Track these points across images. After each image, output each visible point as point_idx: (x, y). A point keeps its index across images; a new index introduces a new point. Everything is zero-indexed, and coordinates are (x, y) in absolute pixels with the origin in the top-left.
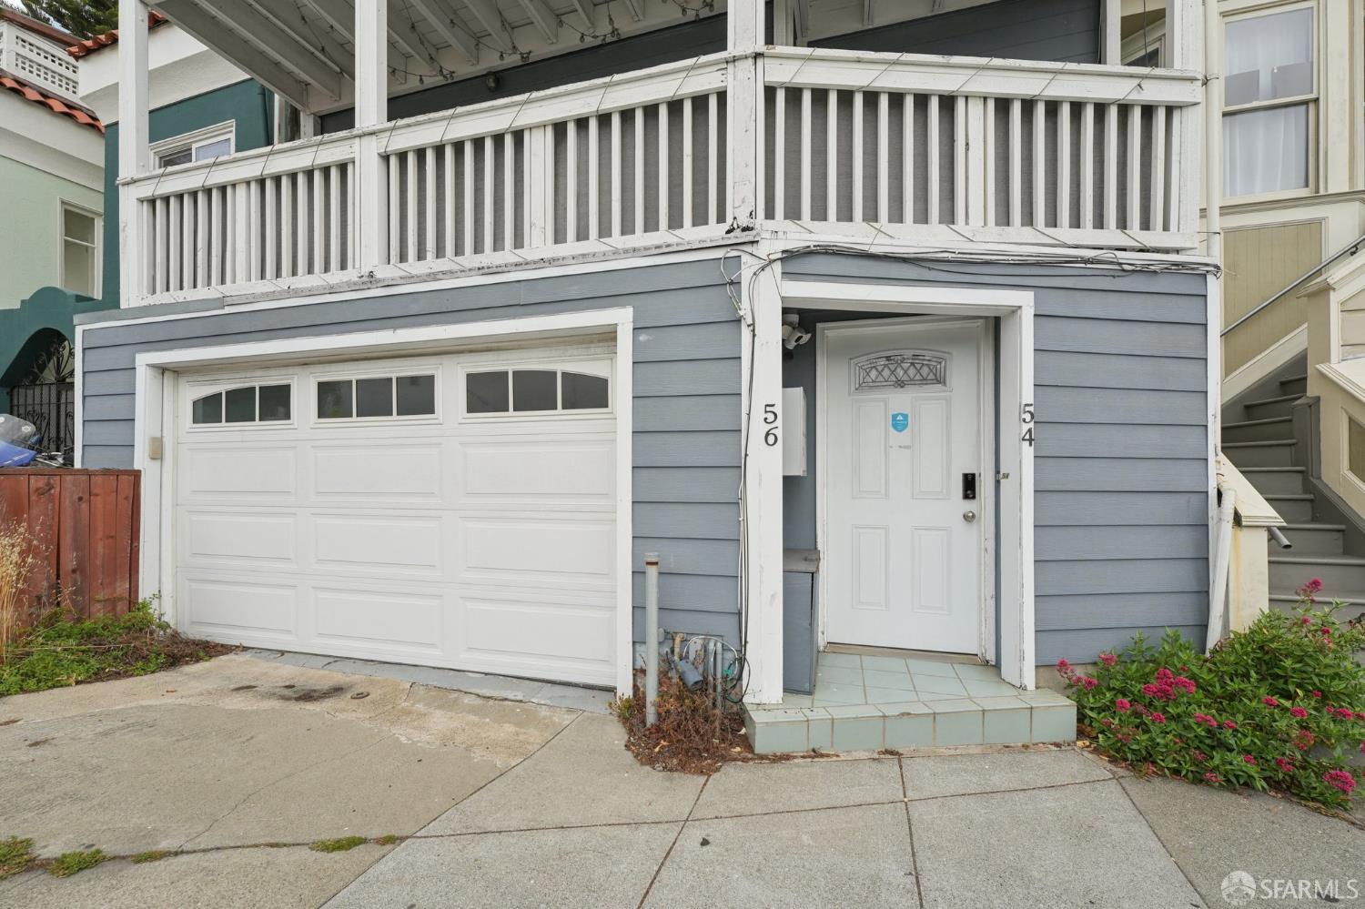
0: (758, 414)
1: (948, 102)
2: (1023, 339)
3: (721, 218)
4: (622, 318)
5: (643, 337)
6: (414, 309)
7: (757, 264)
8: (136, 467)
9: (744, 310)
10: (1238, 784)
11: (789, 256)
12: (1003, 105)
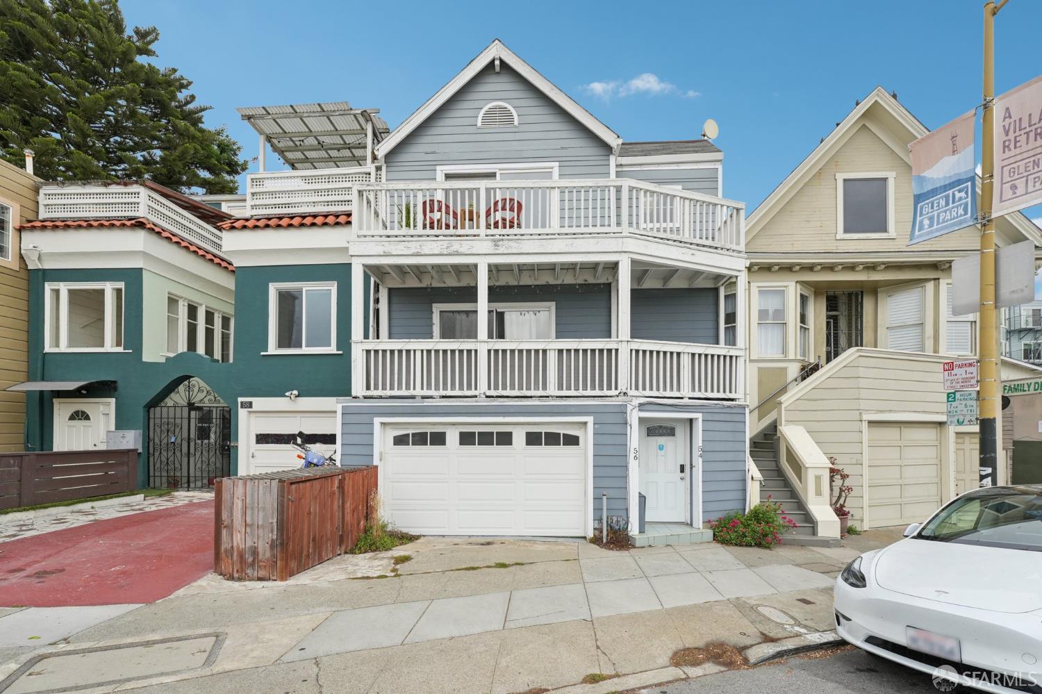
0: (632, 451)
1: (679, 354)
2: (699, 427)
3: (616, 389)
4: (590, 420)
5: (596, 426)
6: (512, 410)
7: (632, 407)
8: (375, 464)
9: (629, 421)
10: (749, 545)
11: (641, 405)
12: (693, 355)
